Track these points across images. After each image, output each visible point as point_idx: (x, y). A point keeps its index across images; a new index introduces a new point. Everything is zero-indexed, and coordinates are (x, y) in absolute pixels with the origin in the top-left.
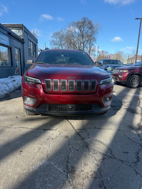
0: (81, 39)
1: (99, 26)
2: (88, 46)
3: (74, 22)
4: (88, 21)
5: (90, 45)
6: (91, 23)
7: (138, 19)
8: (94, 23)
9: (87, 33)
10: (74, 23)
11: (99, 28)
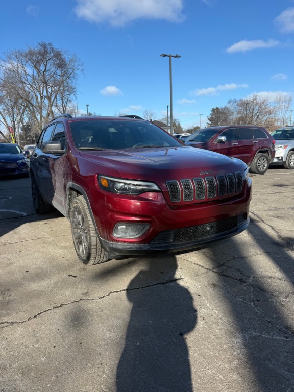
0: (41, 88)
1: (76, 63)
2: (60, 103)
3: (22, 52)
4: (53, 50)
5: (62, 102)
6: (60, 55)
7: (165, 56)
8: (67, 57)
9: (54, 76)
10: (21, 54)
11: (78, 67)
